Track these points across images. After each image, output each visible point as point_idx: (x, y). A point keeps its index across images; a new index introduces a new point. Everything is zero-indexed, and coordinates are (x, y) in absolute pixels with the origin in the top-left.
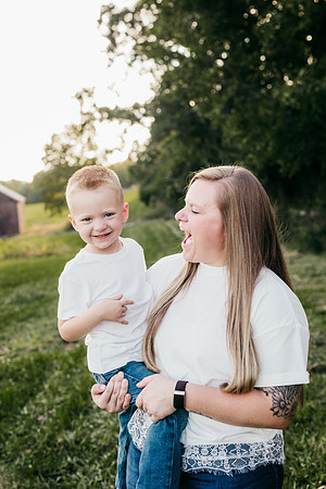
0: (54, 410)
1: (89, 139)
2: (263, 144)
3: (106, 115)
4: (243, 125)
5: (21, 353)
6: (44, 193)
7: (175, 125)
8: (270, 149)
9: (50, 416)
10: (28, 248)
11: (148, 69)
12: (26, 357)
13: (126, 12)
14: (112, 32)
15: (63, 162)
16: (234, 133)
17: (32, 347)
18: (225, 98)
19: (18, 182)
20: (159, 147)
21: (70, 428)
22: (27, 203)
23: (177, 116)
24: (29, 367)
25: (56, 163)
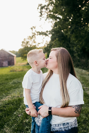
0: (23, 113)
1: (34, 40)
2: (82, 42)
3: (39, 34)
4: (76, 37)
5: (14, 97)
6: (21, 54)
7: (57, 37)
8: (83, 44)
9: (22, 115)
10: (17, 69)
11: (51, 21)
12: (16, 98)
13: (45, 6)
14: (41, 11)
15: (27, 46)
16: (74, 39)
17: (17, 96)
18: (71, 30)
19: (15, 51)
20: (53, 43)
21: (27, 119)
22: (17, 57)
23: (58, 34)
24: (16, 101)
25: (25, 46)
